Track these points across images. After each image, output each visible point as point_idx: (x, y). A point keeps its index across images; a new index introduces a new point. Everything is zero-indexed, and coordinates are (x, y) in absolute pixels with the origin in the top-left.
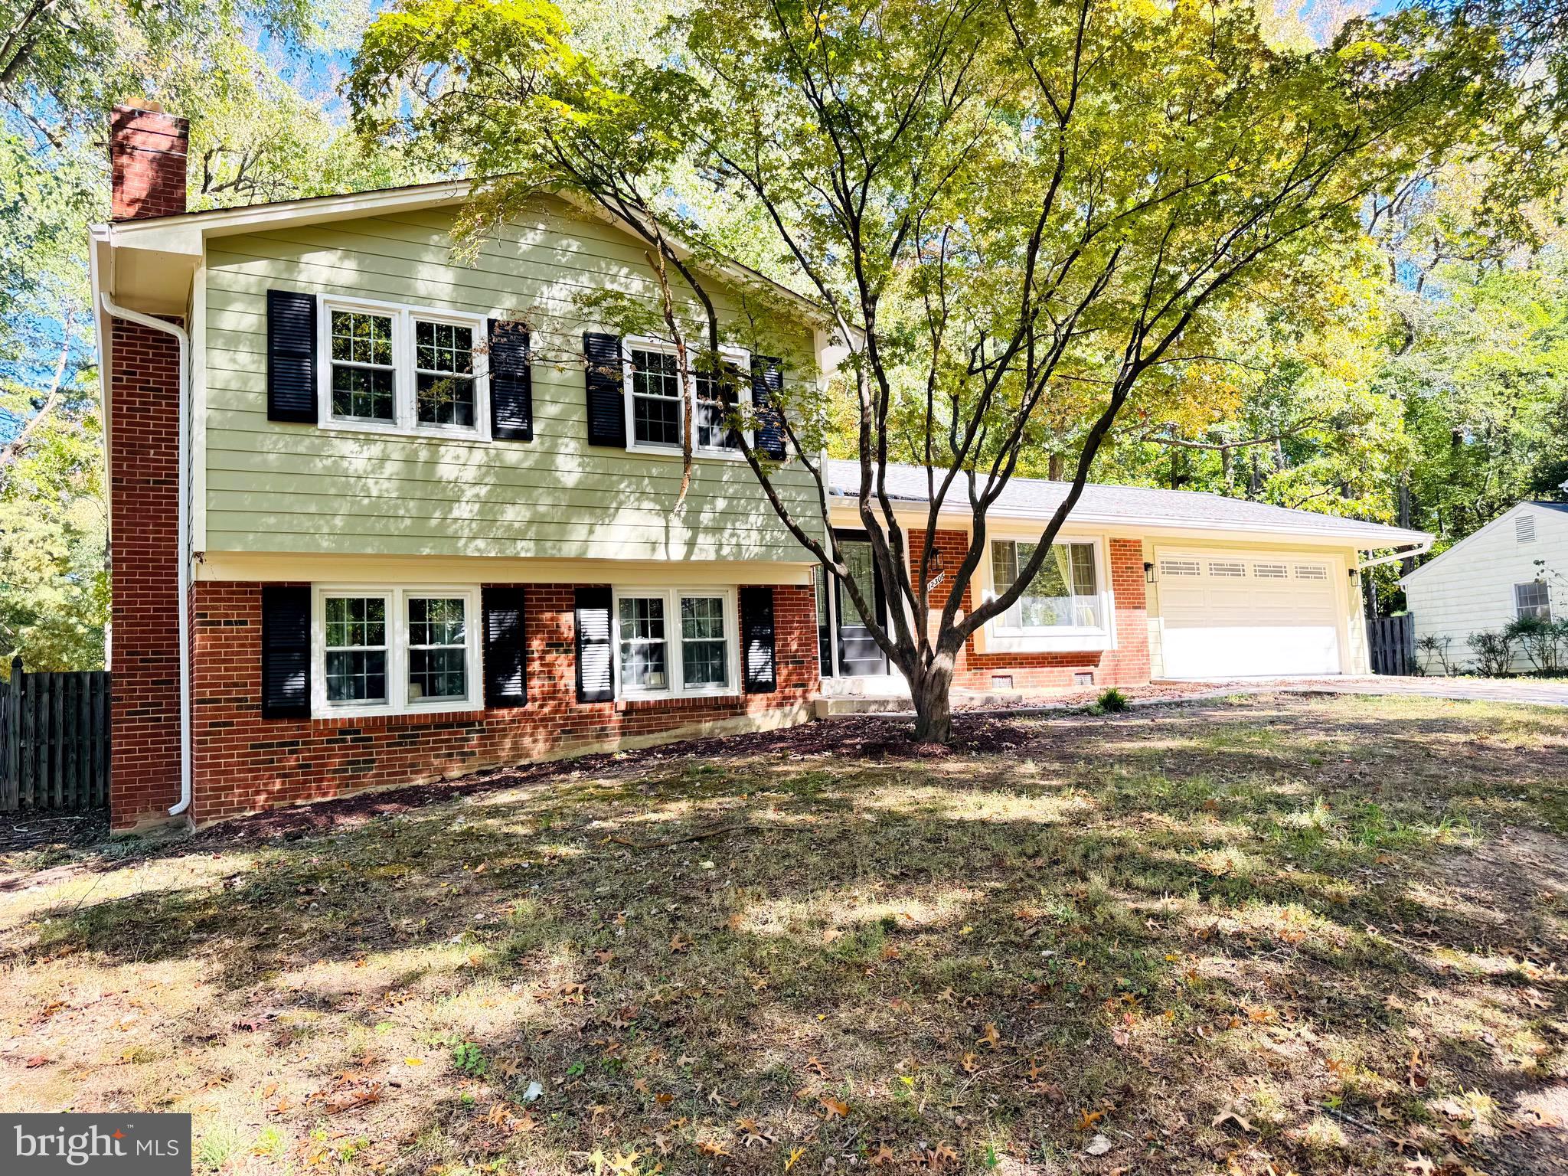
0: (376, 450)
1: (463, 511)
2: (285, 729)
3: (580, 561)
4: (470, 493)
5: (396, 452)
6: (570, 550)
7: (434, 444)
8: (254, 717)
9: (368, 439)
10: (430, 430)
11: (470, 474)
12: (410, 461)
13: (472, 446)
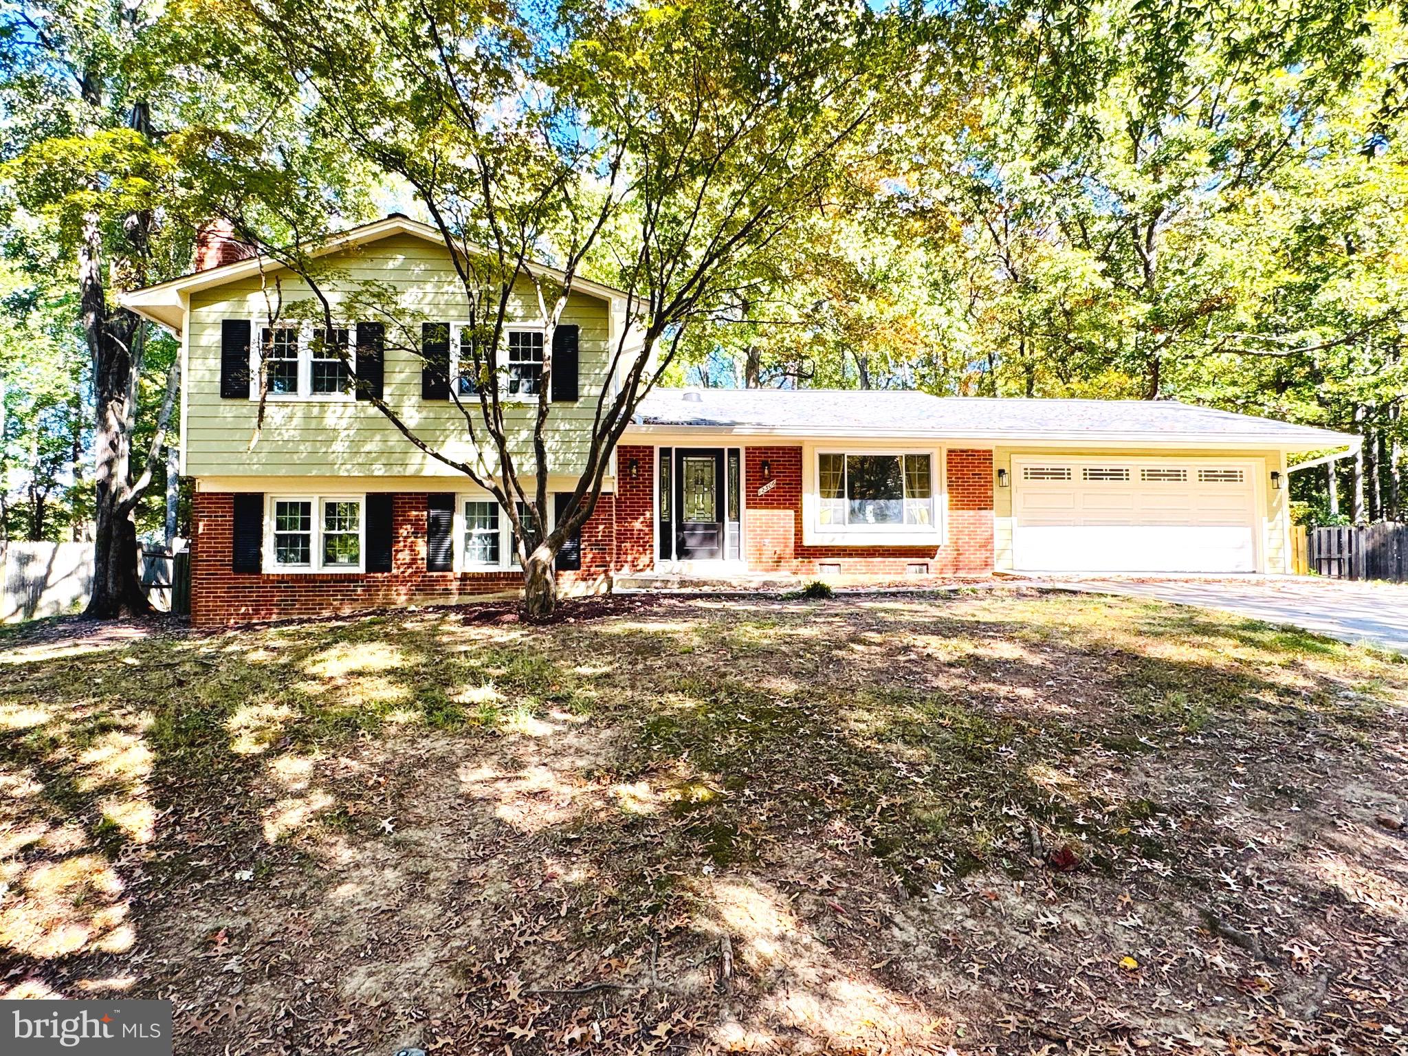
0: (288, 410)
1: (338, 446)
2: (246, 580)
3: (416, 477)
4: (343, 434)
5: (299, 412)
6: (410, 471)
7: (322, 405)
8: (228, 570)
9: (284, 404)
10: (319, 397)
11: (344, 423)
12: (307, 417)
13: (345, 405)
